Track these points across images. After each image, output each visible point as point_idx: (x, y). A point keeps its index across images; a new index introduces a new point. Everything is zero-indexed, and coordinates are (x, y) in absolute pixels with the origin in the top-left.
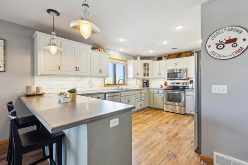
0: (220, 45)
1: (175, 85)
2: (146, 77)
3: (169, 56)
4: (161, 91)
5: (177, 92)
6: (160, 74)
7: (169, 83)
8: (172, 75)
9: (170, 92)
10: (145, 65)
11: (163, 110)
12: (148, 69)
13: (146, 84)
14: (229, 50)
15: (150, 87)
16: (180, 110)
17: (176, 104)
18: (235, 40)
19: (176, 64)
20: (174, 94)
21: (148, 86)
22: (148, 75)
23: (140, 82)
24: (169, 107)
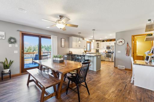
0: (119, 42)
1: (109, 51)
2: (98, 48)
3: (107, 40)
4: (104, 54)
5: (110, 54)
6: (103, 47)
7: (107, 51)
8: (108, 48)
9: (107, 54)
10: (97, 43)
11: (104, 61)
12: (99, 45)
13: (97, 51)
14: (121, 44)
15: (99, 52)
16: (111, 60)
17: (110, 58)
18: (122, 42)
19: (110, 44)
20: (109, 55)
21: (98, 52)
22: (99, 47)
23: (95, 50)
24: (107, 60)
